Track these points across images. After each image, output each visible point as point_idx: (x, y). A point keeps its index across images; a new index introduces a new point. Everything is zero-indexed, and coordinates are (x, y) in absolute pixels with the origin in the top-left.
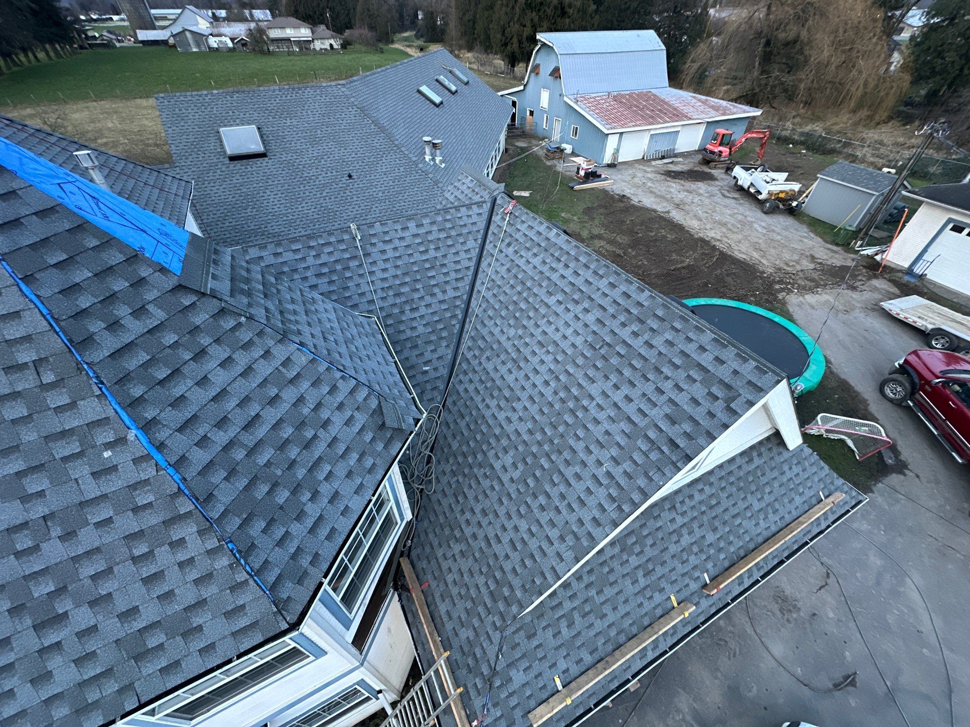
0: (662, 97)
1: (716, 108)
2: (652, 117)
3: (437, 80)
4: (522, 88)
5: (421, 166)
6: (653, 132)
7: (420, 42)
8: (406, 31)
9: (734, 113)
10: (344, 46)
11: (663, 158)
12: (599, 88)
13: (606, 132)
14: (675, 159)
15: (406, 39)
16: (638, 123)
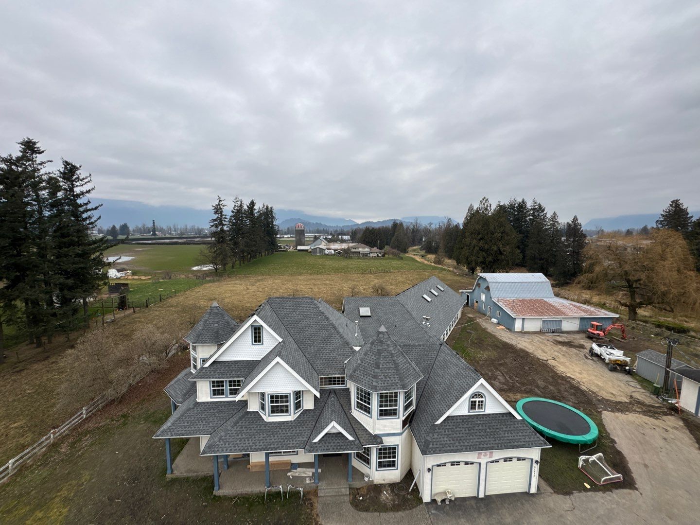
0: (550, 303)
1: (584, 311)
2: (542, 313)
3: (430, 291)
4: (472, 291)
5: (421, 325)
6: (543, 319)
7: (423, 252)
8: (415, 246)
9: (598, 315)
10: (383, 256)
11: (553, 332)
12: (512, 297)
13: (514, 317)
14: (561, 335)
15: (415, 250)
16: (533, 314)
